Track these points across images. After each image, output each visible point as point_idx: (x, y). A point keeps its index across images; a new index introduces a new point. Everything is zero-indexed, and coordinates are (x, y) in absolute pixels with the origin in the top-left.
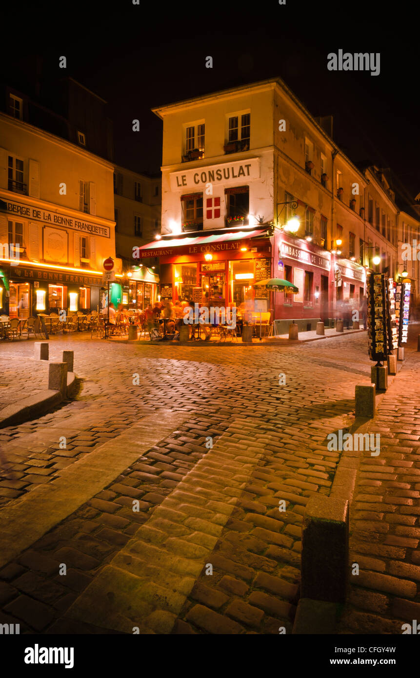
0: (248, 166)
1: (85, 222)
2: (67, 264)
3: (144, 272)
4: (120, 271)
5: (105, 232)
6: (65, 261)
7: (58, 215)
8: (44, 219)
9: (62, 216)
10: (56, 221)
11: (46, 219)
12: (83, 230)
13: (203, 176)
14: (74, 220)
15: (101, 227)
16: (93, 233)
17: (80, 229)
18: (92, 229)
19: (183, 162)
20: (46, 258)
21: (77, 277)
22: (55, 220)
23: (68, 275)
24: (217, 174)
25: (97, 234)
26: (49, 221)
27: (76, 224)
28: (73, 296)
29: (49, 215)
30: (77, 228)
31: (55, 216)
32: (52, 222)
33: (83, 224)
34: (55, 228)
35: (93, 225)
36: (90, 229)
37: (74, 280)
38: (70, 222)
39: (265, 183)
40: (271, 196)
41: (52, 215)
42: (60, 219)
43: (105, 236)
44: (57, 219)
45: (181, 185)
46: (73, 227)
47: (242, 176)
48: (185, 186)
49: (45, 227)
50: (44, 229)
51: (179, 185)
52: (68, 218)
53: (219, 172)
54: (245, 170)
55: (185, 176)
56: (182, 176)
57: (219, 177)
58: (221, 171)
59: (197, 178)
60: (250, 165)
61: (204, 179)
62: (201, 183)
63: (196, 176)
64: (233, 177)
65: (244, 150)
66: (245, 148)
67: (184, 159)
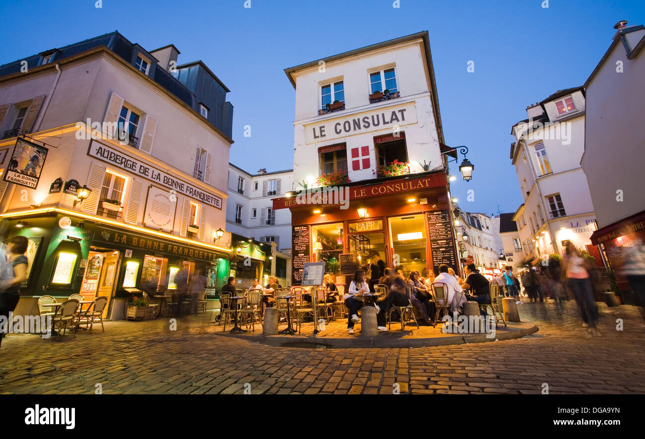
0: (402, 111)
1: (197, 189)
2: (171, 232)
3: (252, 250)
4: (229, 245)
5: (217, 202)
6: (169, 228)
7: (169, 177)
8: (152, 177)
9: (173, 178)
10: (166, 182)
11: (155, 178)
12: (194, 197)
13: (347, 125)
14: (186, 185)
15: (213, 196)
16: (205, 201)
17: (191, 195)
18: (204, 197)
19: (320, 114)
20: (148, 222)
21: (181, 248)
22: (164, 180)
23: (170, 244)
24: (364, 121)
25: (208, 203)
26: (158, 181)
27: (187, 189)
28: (174, 271)
29: (159, 174)
30: (188, 193)
31: (165, 177)
32: (161, 182)
33: (195, 190)
34: (164, 190)
35: (206, 193)
36: (202, 197)
37: (178, 251)
38: (181, 186)
39: (425, 127)
40: (435, 140)
41: (162, 175)
42: (170, 181)
43: (217, 206)
44: (167, 180)
45: (318, 137)
46: (184, 192)
47: (395, 122)
48: (324, 138)
49: (152, 186)
50: (150, 188)
51: (315, 137)
52: (180, 182)
53: (366, 120)
54: (399, 115)
55: (324, 127)
56: (321, 128)
57: (367, 125)
58: (368, 118)
59: (339, 128)
60: (405, 110)
61: (347, 128)
62: (343, 133)
63: (338, 126)
64: (385, 123)
65: (394, 98)
66: (395, 95)
67: (322, 112)
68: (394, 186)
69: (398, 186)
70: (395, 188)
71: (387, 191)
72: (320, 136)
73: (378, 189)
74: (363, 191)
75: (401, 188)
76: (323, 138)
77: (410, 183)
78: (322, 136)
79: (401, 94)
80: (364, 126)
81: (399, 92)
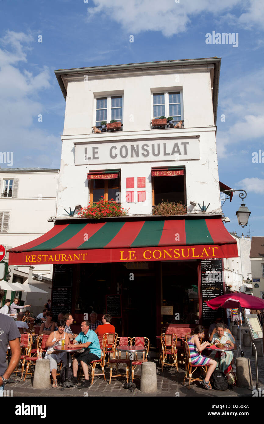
0: (185, 144)
24: (143, 148)
39: (207, 164)
40: (216, 181)
45: (90, 158)
47: (176, 155)
51: (87, 158)
53: (145, 147)
54: (182, 148)
55: (97, 148)
56: (94, 149)
57: (146, 153)
58: (148, 146)
59: (114, 152)
60: (188, 143)
61: (124, 154)
62: (119, 159)
63: (113, 150)
64: (165, 154)
65: (178, 127)
66: (179, 124)
67: (96, 130)
68: (173, 251)
69: (177, 251)
70: (173, 254)
71: (162, 256)
72: (92, 158)
73: (152, 253)
74: (132, 253)
75: (181, 254)
76: (96, 161)
77: (193, 249)
78: (95, 158)
79: (186, 125)
80: (143, 154)
81: (183, 121)
